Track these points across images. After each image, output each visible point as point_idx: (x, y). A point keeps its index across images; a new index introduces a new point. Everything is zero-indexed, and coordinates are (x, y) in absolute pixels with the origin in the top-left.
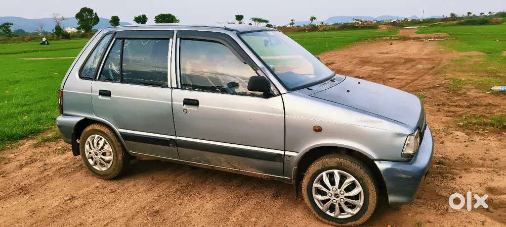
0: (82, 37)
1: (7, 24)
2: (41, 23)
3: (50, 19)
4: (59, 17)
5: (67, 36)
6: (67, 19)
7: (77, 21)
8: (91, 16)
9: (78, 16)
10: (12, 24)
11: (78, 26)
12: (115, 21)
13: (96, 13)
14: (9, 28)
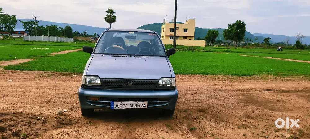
1: (268, 38)
6: (306, 37)
10: (271, 38)
14: (269, 41)
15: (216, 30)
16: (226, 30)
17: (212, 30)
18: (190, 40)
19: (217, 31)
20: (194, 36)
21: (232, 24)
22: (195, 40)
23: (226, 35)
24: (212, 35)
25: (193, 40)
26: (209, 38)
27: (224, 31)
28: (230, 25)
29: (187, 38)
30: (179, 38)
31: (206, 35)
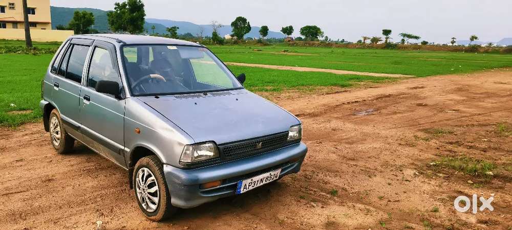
0: (234, 44)
1: (175, 28)
2: (202, 28)
3: (209, 25)
4: (216, 24)
5: (221, 42)
6: (223, 26)
7: (232, 29)
8: (244, 24)
9: (233, 24)
10: (178, 28)
11: (232, 33)
12: (264, 30)
13: (249, 22)
14: (176, 32)
15: (89, 12)
16: (111, 12)
17: (81, 12)
18: (43, 30)
19: (91, 14)
20: (50, 22)
21: (120, 4)
22: (53, 29)
23: (113, 21)
24: (83, 20)
25: (49, 30)
26: (78, 25)
27: (108, 15)
28: (117, 4)
29: (36, 26)
30: (19, 25)
31: (71, 19)
